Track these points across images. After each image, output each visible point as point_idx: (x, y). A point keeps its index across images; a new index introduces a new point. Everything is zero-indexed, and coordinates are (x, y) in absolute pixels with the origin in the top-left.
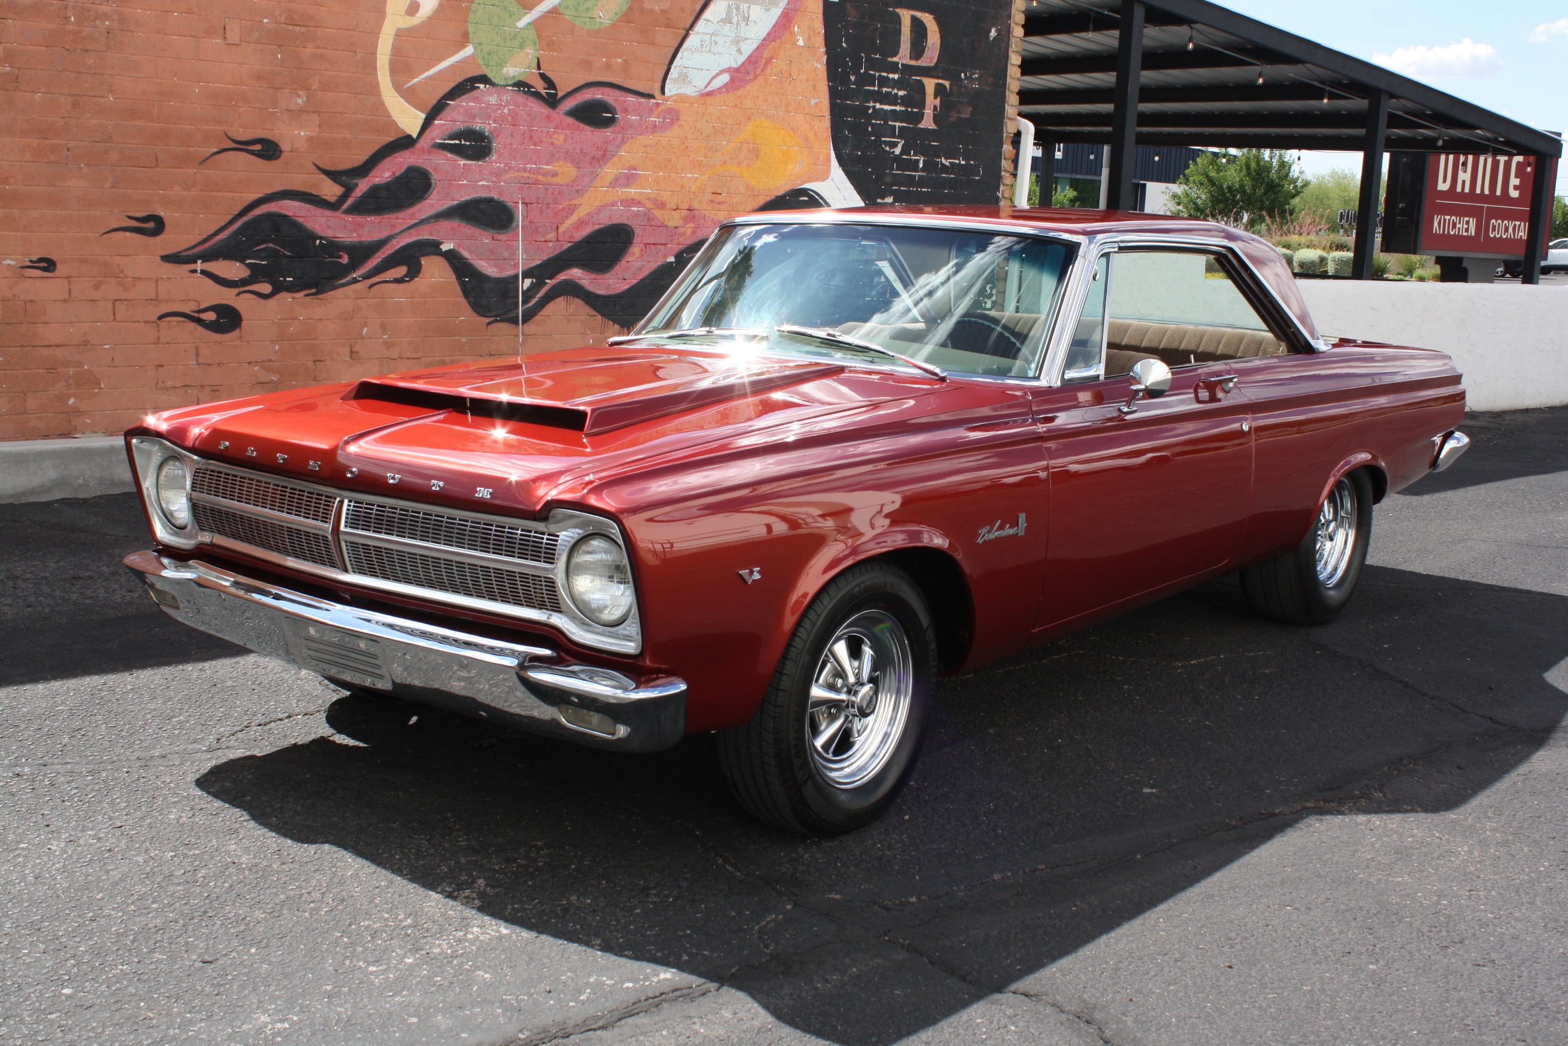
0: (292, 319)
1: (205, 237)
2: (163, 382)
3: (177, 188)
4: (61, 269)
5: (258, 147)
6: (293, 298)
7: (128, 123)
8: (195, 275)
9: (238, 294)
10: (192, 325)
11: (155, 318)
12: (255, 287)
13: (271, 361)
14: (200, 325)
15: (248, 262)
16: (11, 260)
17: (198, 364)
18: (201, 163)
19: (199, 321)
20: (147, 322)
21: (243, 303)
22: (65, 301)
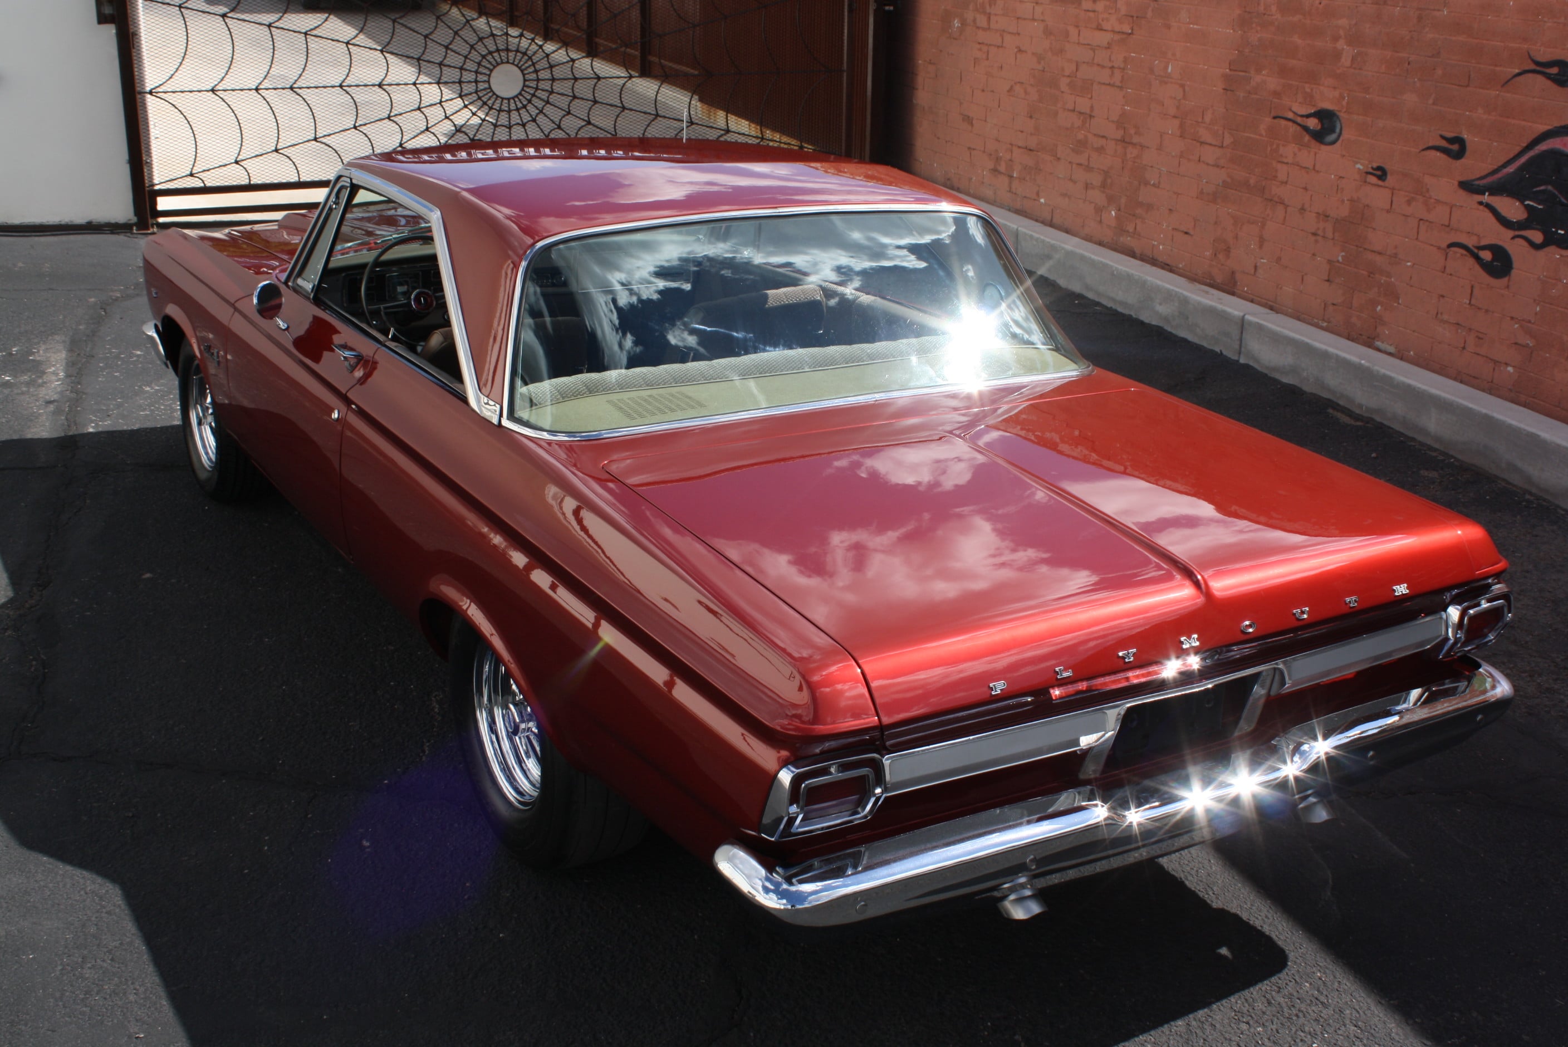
0: (1556, 279)
1: (1496, 167)
2: (1441, 314)
3: (1480, 111)
4: (1390, 180)
5: (1554, 70)
6: (1561, 256)
7: (1454, 38)
8: (1481, 207)
9: (1513, 238)
10: (1471, 261)
11: (1444, 245)
12: (1528, 233)
13: (1530, 322)
14: (1479, 263)
15: (1527, 203)
16: (1361, 164)
17: (1470, 303)
18: (1503, 86)
19: (1477, 258)
20: (1439, 248)
21: (1517, 249)
22: (1388, 211)
